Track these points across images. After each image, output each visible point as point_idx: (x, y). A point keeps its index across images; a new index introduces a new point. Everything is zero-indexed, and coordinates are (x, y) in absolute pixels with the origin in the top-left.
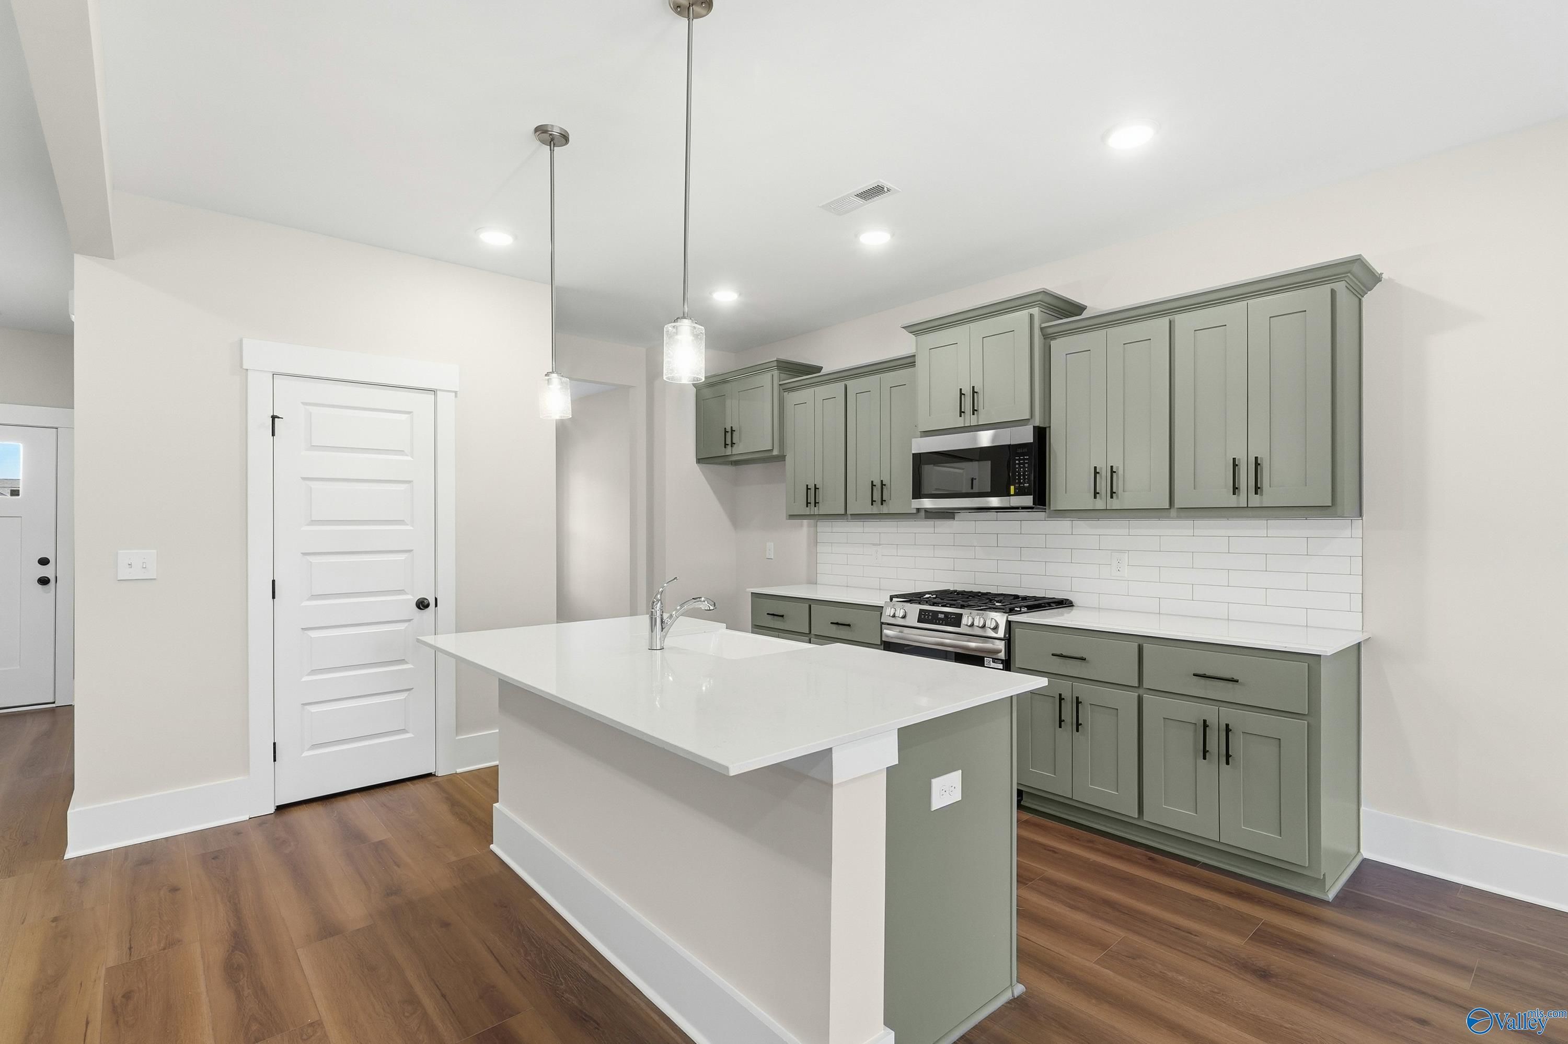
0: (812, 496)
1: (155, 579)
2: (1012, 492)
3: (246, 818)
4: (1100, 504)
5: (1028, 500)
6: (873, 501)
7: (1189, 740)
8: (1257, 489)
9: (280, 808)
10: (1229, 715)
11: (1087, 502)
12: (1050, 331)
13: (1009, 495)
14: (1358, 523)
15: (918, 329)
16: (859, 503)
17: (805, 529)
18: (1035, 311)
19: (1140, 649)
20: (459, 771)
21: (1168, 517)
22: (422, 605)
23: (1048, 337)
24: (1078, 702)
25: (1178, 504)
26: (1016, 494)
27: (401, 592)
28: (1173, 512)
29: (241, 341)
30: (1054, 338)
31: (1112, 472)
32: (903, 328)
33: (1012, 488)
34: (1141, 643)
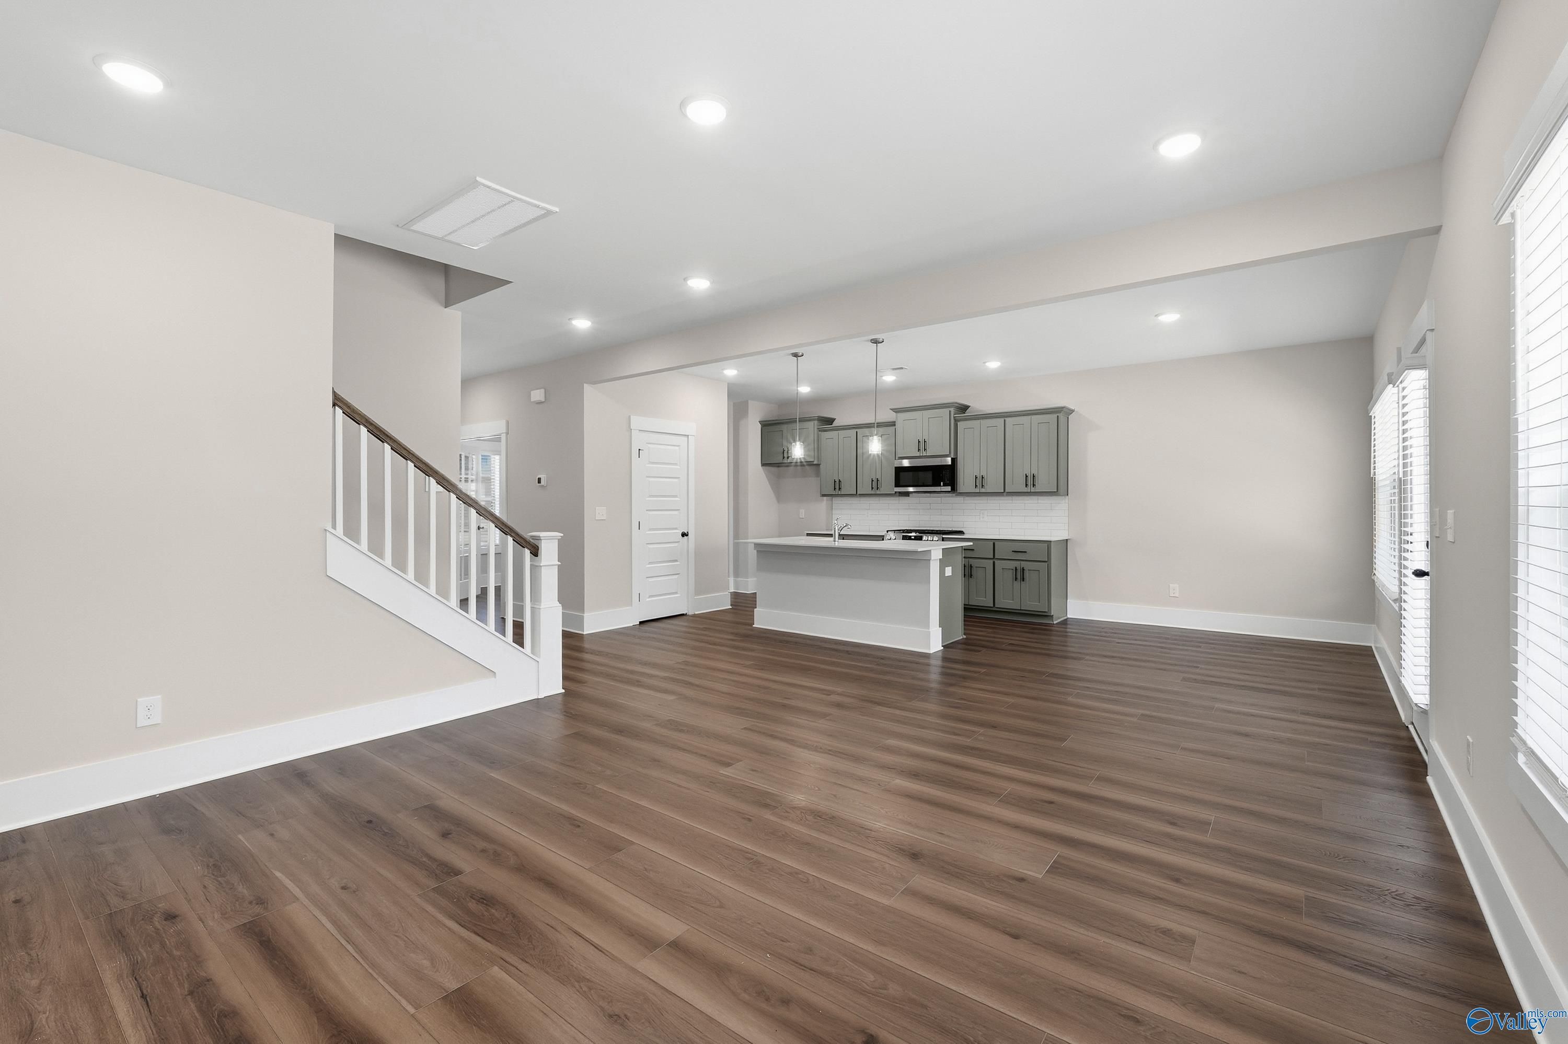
0: (838, 485)
1: (605, 520)
2: (942, 485)
3: (632, 625)
4: (977, 490)
5: (949, 488)
6: (872, 488)
7: (1010, 575)
8: (1034, 485)
9: (641, 623)
10: (1024, 564)
11: (972, 489)
12: (957, 418)
13: (940, 486)
14: (1067, 497)
15: (896, 411)
16: (865, 488)
17: (825, 502)
18: (952, 410)
19: (994, 544)
20: (696, 613)
21: (1003, 495)
22: (684, 535)
23: (956, 421)
24: (971, 567)
25: (1006, 491)
26: (943, 486)
27: (676, 529)
28: (1005, 494)
29: (630, 417)
30: (959, 421)
31: (982, 478)
32: (891, 409)
33: (942, 483)
34: (994, 542)
